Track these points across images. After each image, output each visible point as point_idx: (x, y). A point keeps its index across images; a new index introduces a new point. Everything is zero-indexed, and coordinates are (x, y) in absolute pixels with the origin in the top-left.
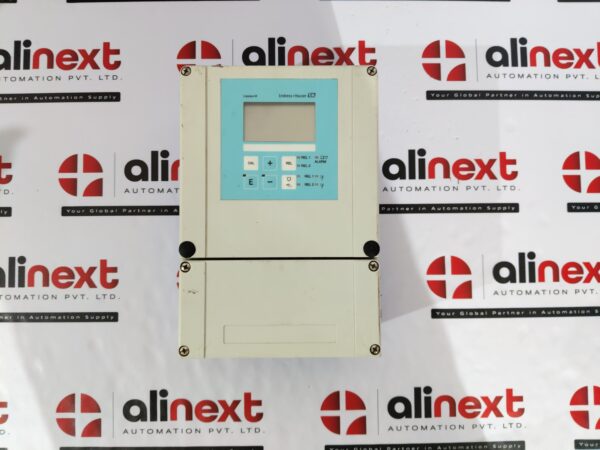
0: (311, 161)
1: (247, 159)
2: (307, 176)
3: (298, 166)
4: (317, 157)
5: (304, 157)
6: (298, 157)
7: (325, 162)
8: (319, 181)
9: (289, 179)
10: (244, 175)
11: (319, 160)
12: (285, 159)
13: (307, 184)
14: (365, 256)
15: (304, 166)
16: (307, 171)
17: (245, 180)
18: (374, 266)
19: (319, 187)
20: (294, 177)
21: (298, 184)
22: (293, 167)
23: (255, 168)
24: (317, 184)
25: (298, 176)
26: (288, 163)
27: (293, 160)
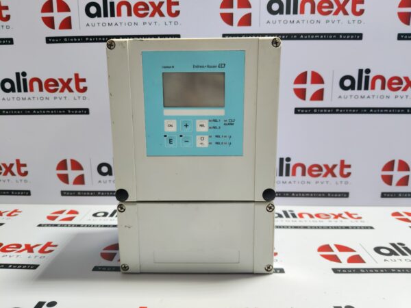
0: (221, 124)
1: (167, 122)
2: (217, 136)
3: (210, 128)
4: (226, 121)
5: (215, 121)
6: (210, 121)
7: (232, 124)
8: (227, 140)
9: (202, 139)
10: (165, 136)
11: (227, 123)
12: (198, 122)
13: (217, 143)
14: (263, 200)
15: (214, 128)
16: (217, 132)
17: (166, 140)
18: (270, 208)
19: (228, 145)
20: (206, 137)
21: (210, 143)
22: (205, 129)
23: (174, 129)
24: (226, 143)
25: (210, 137)
26: (201, 126)
27: (206, 123)
